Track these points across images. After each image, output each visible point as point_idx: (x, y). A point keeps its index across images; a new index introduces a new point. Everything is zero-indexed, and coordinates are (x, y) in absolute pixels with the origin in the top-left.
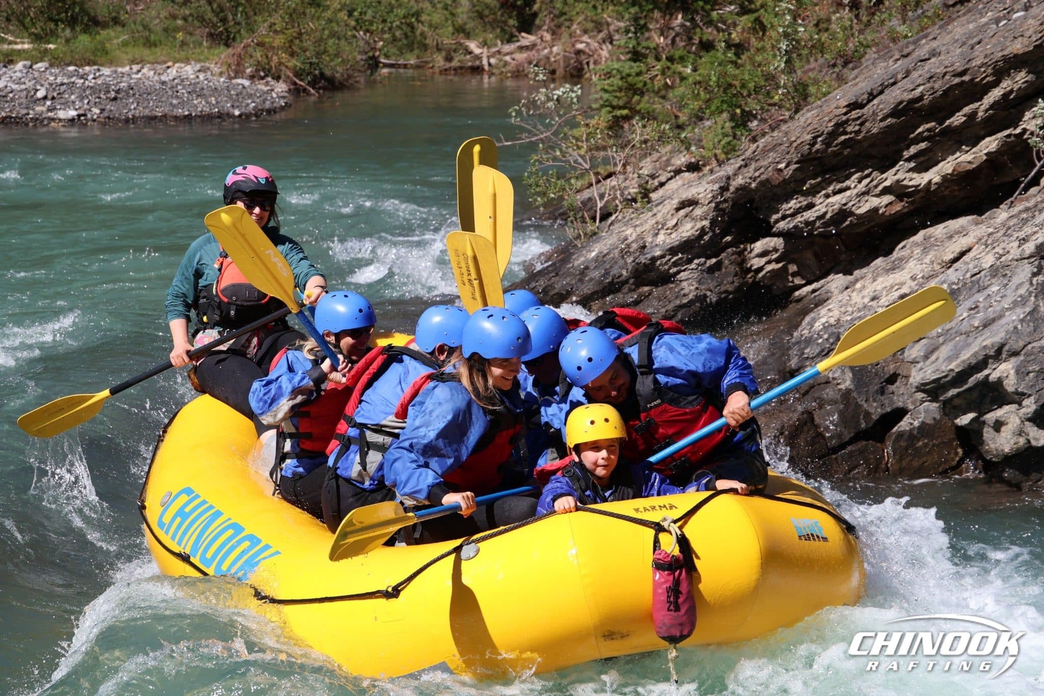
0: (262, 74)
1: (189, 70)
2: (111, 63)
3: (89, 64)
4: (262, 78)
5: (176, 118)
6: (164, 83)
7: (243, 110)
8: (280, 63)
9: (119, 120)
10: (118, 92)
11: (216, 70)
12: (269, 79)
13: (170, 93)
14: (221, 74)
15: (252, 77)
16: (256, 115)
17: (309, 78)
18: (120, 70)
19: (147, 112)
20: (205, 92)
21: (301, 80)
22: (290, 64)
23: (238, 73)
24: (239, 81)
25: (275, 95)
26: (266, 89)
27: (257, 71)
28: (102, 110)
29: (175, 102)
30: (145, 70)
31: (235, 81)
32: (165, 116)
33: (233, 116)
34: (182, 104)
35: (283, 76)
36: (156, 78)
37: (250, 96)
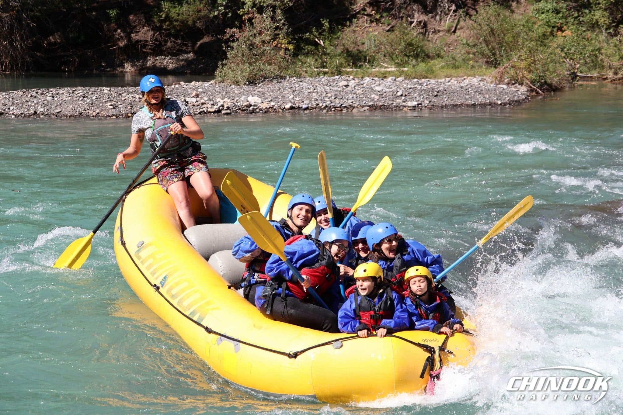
0: (513, 82)
1: (475, 81)
2: (435, 77)
3: (424, 78)
4: (513, 84)
5: (467, 105)
6: (462, 87)
7: (503, 101)
8: (524, 77)
9: (438, 107)
10: (438, 92)
11: (489, 80)
12: (517, 85)
13: (465, 92)
14: (492, 82)
15: (508, 84)
16: (510, 104)
17: (539, 84)
18: (440, 81)
19: (453, 103)
20: (483, 92)
21: (534, 85)
22: (528, 77)
23: (501, 82)
24: (501, 86)
25: (520, 93)
26: (515, 90)
27: (511, 80)
28: (430, 101)
29: (467, 97)
30: (452, 81)
31: (499, 86)
32: (462, 104)
33: (497, 104)
34: (471, 98)
35: (524, 84)
36: (458, 85)
37: (507, 94)
